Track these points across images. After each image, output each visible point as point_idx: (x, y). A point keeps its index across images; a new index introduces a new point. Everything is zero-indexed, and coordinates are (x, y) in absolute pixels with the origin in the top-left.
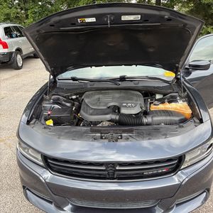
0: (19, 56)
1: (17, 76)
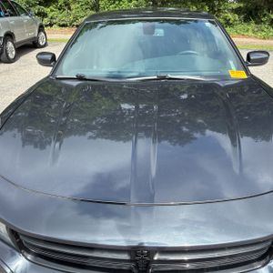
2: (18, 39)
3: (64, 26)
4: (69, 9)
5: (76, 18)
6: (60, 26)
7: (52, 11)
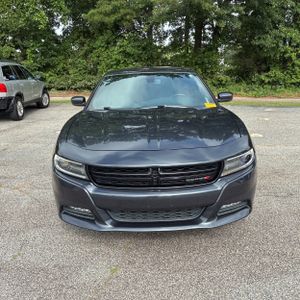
0: (19, 103)
1: (18, 127)
2: (26, 100)
3: (62, 89)
4: (68, 73)
5: (74, 82)
6: (59, 89)
7: (51, 76)
